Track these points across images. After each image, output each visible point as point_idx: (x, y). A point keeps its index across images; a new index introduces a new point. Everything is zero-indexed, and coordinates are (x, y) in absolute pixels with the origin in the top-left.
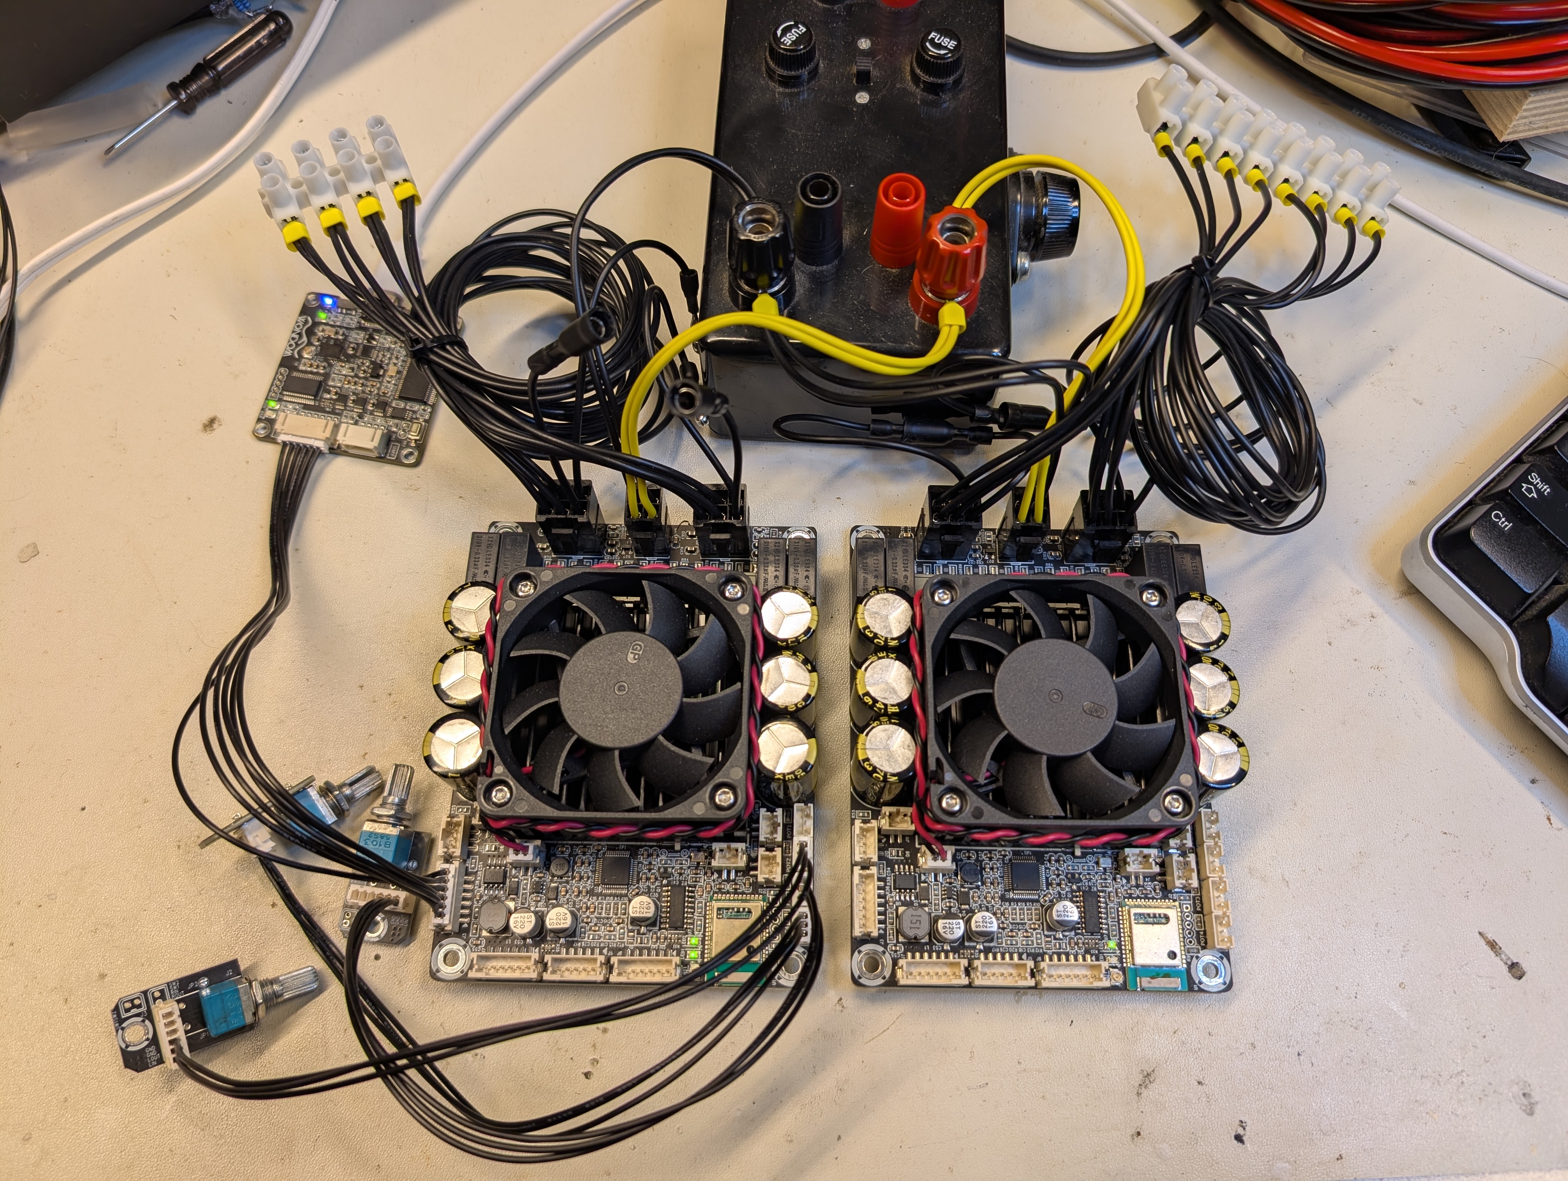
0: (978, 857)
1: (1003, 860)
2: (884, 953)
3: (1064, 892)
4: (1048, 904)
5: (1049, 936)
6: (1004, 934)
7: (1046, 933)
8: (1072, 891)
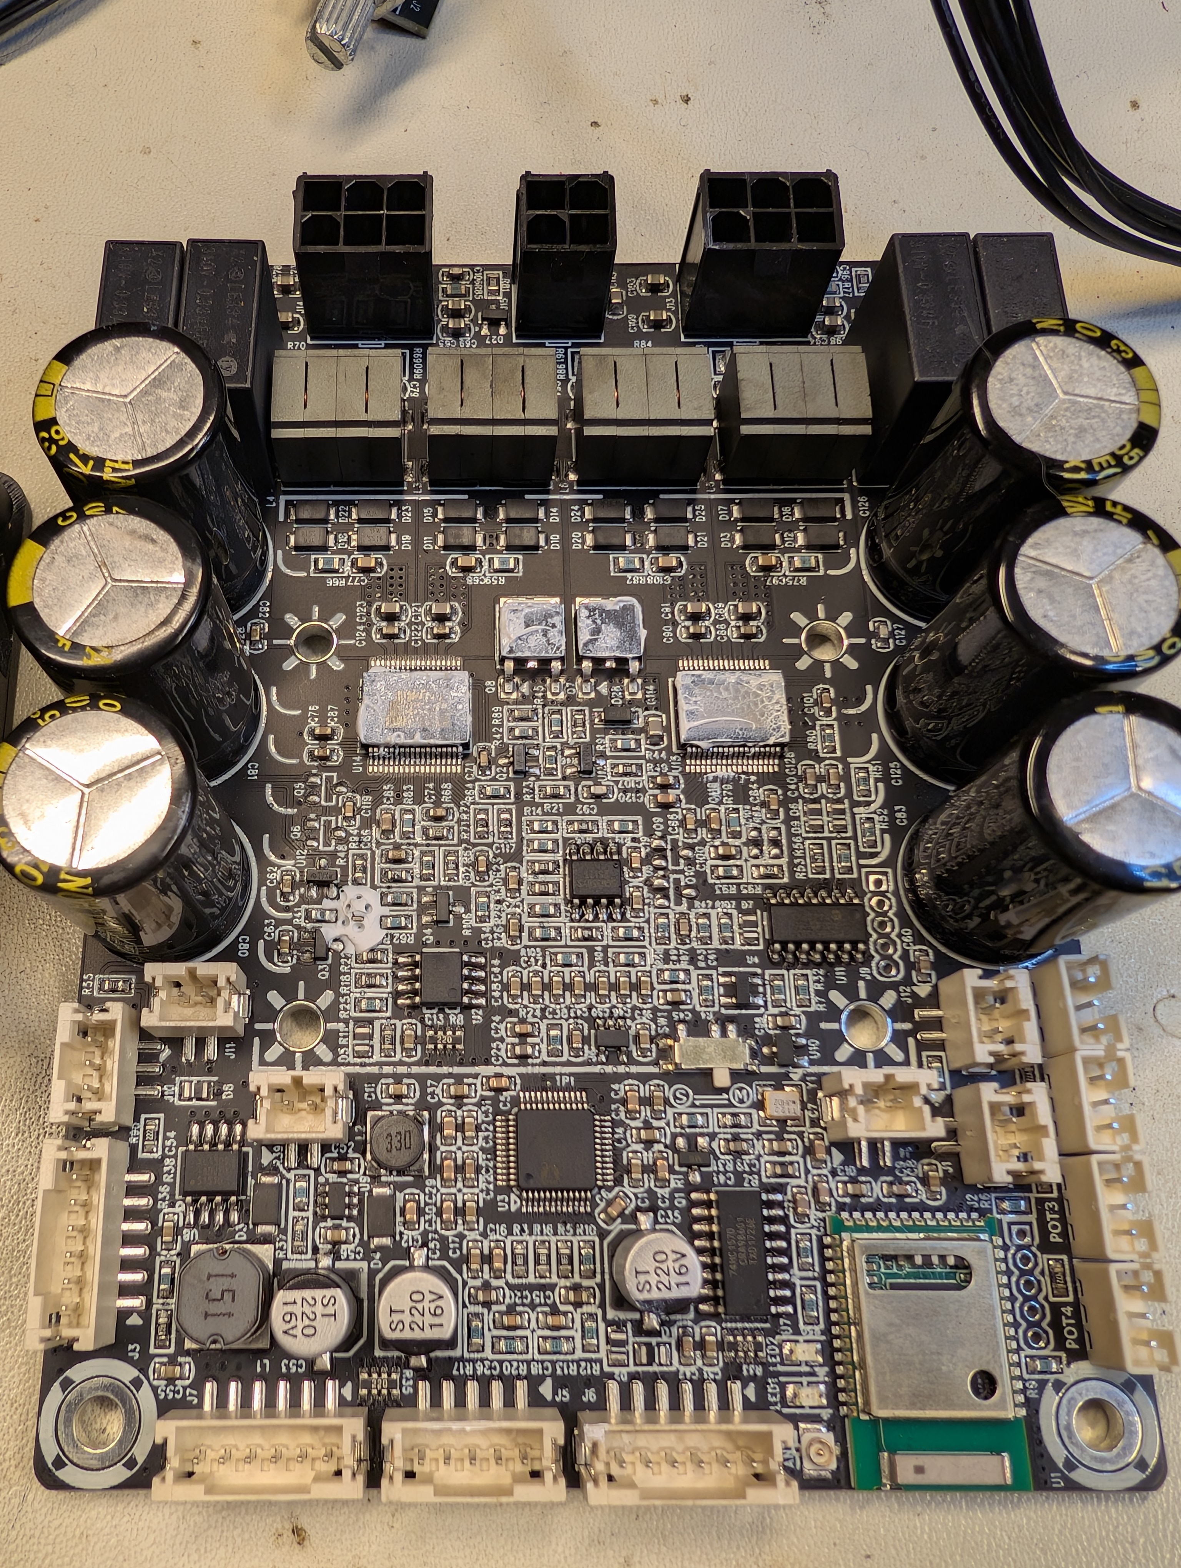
0: (424, 1094)
1: (495, 1102)
2: (137, 1384)
3: (666, 1192)
4: (617, 1227)
5: (619, 1325)
6: (488, 1318)
7: (611, 1314)
8: (689, 1188)
